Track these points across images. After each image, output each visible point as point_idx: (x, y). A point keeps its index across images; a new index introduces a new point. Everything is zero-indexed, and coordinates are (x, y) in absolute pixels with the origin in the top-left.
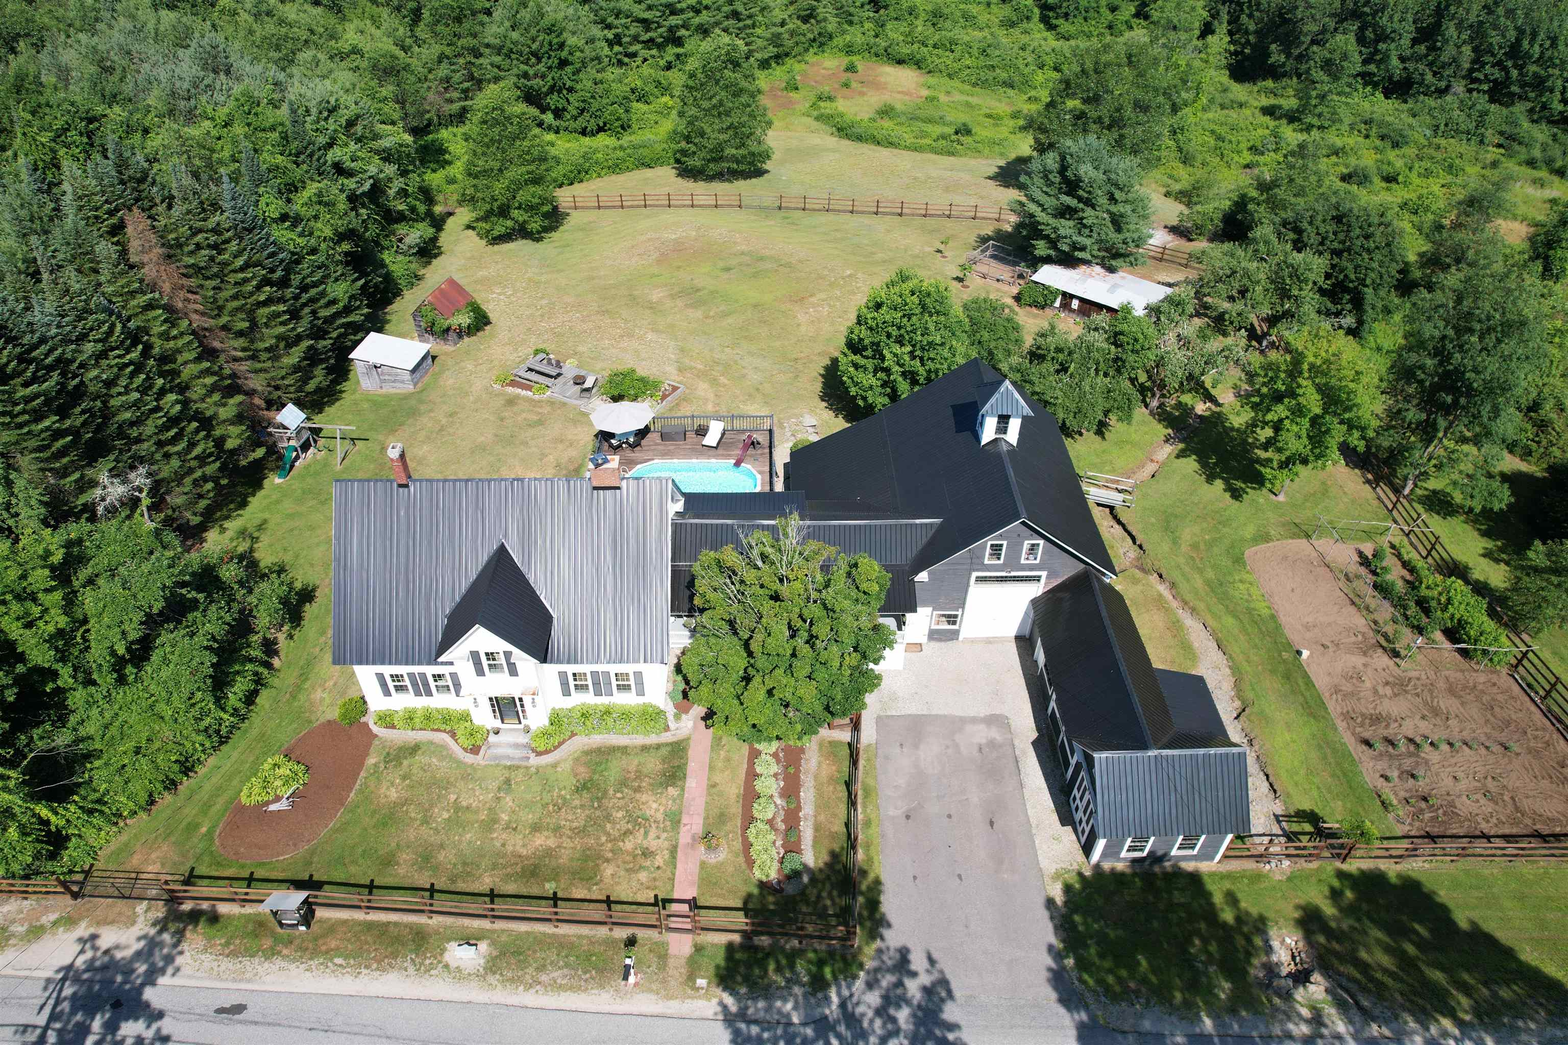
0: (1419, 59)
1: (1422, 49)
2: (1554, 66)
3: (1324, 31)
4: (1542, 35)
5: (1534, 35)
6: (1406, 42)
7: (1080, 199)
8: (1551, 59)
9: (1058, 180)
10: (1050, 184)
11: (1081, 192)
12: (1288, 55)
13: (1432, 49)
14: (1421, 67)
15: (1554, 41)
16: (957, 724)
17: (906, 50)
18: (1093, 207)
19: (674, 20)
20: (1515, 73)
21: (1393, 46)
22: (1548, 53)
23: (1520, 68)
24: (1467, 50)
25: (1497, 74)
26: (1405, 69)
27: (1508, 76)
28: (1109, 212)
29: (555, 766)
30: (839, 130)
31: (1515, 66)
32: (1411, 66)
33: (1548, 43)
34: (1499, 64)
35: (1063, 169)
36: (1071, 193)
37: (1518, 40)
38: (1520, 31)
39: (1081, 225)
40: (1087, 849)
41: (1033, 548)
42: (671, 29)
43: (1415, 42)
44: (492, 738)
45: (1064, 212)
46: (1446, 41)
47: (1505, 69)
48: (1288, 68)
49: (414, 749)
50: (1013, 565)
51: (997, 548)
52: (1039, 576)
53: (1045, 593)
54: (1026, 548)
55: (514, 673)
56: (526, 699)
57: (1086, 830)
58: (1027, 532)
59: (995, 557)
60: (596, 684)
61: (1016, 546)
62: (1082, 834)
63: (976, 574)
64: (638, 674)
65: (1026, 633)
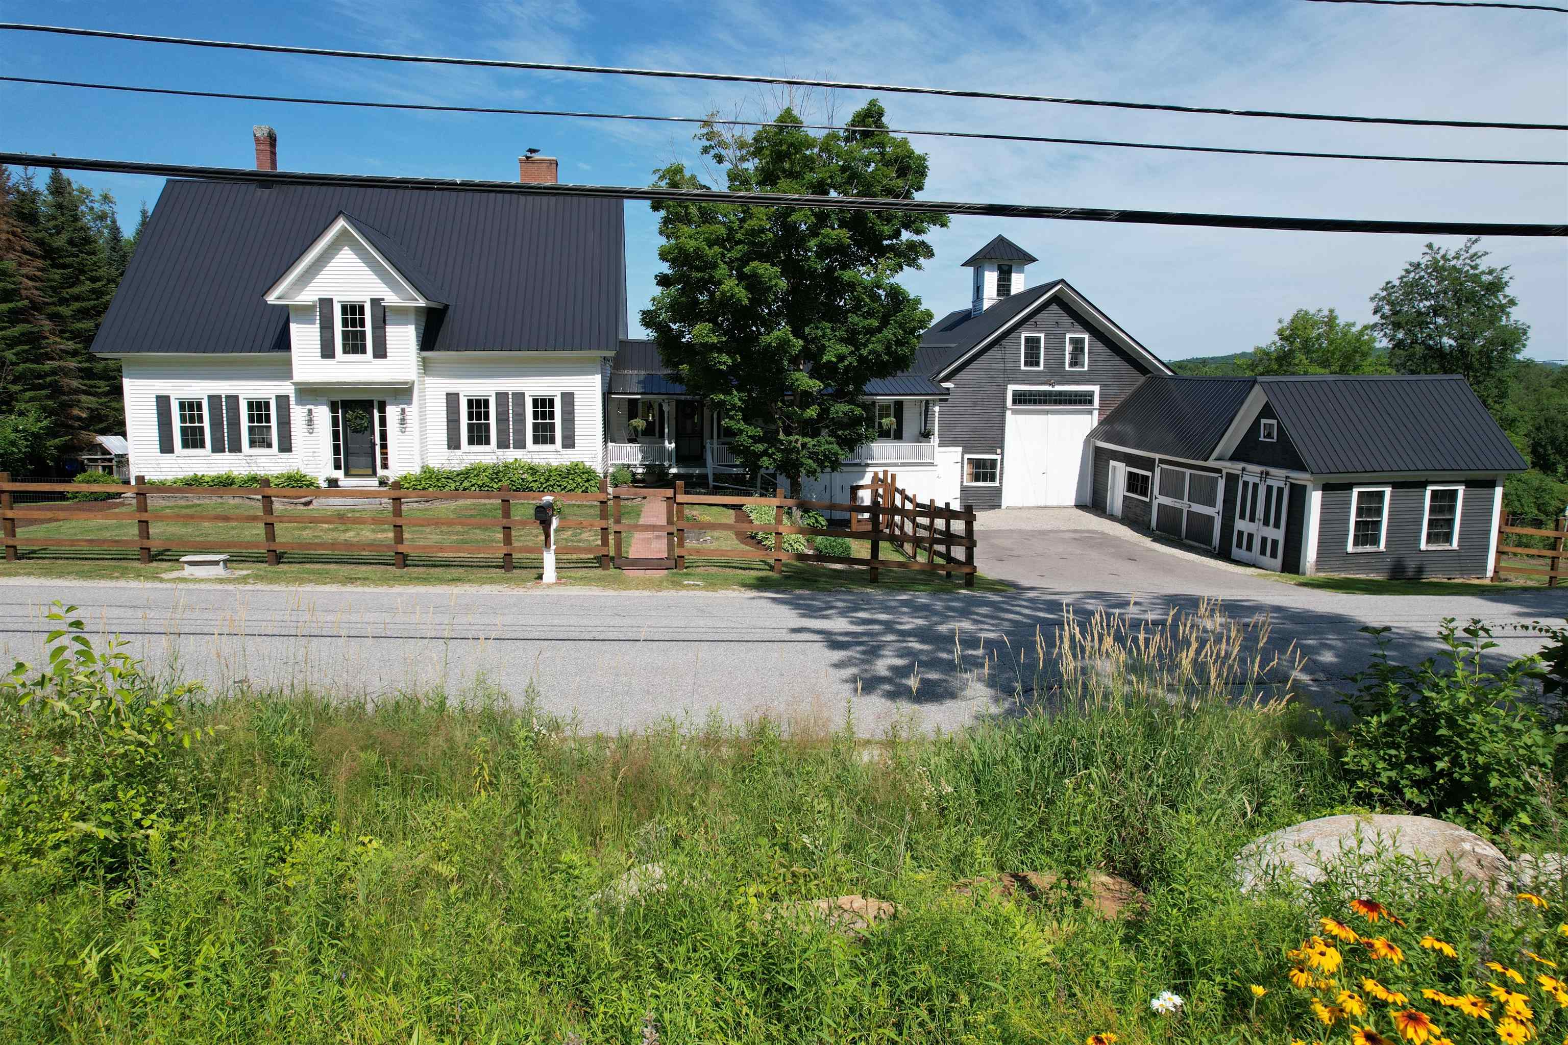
40: (1292, 565)
41: (1078, 345)
50: (1056, 373)
51: (1032, 344)
52: (1091, 394)
53: (1101, 423)
54: (1068, 348)
55: (380, 352)
56: (392, 412)
57: (1279, 535)
58: (1067, 320)
59: (1033, 359)
60: (502, 420)
61: (1056, 345)
62: (1274, 555)
63: (1011, 388)
64: (568, 398)
65: (1088, 499)
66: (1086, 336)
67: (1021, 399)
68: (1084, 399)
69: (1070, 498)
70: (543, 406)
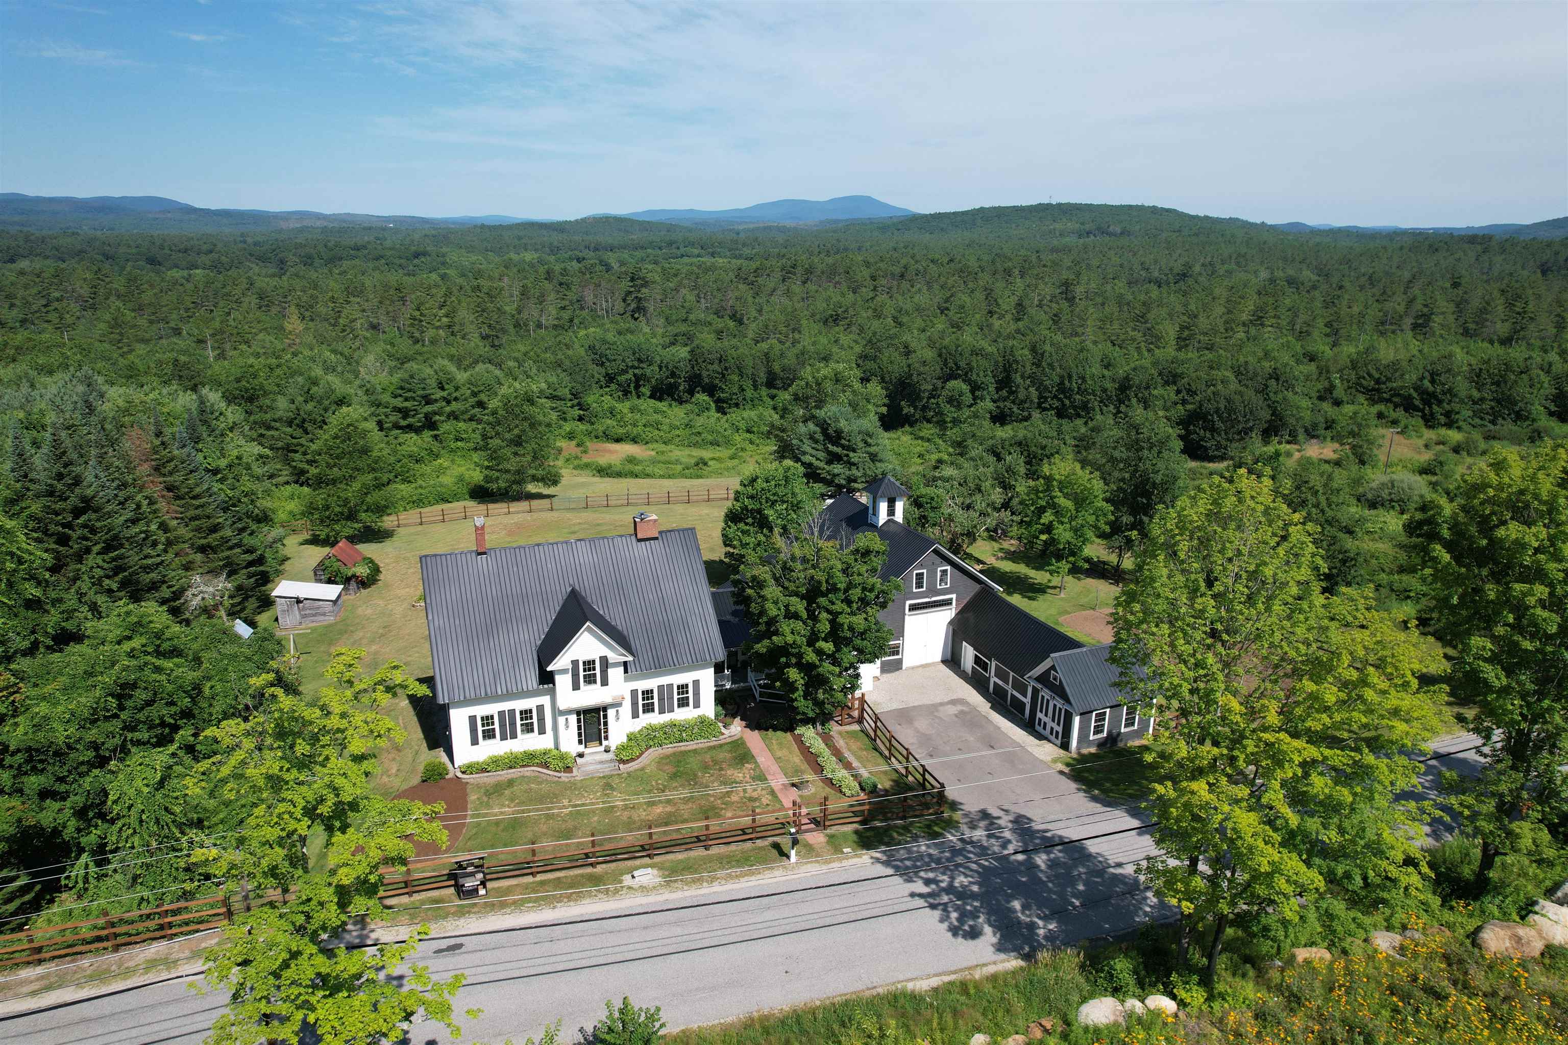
0: (1005, 399)
1: (1004, 393)
2: (1089, 394)
3: (935, 389)
4: (1075, 377)
5: (1070, 377)
6: (992, 389)
7: (843, 447)
8: (1086, 390)
9: (822, 438)
10: (816, 441)
11: (843, 442)
12: (915, 408)
13: (1011, 392)
14: (1008, 404)
15: (1083, 379)
16: (932, 709)
17: (621, 431)
18: (854, 451)
19: (429, 408)
20: (1067, 402)
21: (985, 393)
22: (1083, 387)
23: (1069, 398)
24: (1032, 390)
25: (1056, 404)
26: (998, 407)
27: (1064, 405)
28: (867, 453)
29: (642, 769)
30: (599, 471)
31: (1066, 397)
32: (1001, 404)
33: (1080, 381)
34: (1055, 397)
35: (824, 431)
36: (836, 443)
37: (1062, 383)
38: (1062, 377)
39: (851, 464)
40: (1065, 746)
41: (944, 572)
42: (427, 416)
43: (998, 390)
44: (579, 760)
45: (834, 458)
46: (1018, 386)
47: (1059, 400)
48: (917, 416)
49: (511, 783)
50: (933, 591)
51: (920, 576)
52: (951, 599)
53: (957, 615)
54: (939, 574)
55: (605, 683)
56: (611, 713)
57: (1060, 729)
58: (938, 560)
59: (920, 585)
60: (661, 699)
61: (932, 574)
62: (1057, 737)
63: (908, 603)
64: (696, 683)
65: (949, 656)
66: (949, 568)
67: (913, 608)
68: (948, 603)
69: (938, 657)
70: (683, 688)
